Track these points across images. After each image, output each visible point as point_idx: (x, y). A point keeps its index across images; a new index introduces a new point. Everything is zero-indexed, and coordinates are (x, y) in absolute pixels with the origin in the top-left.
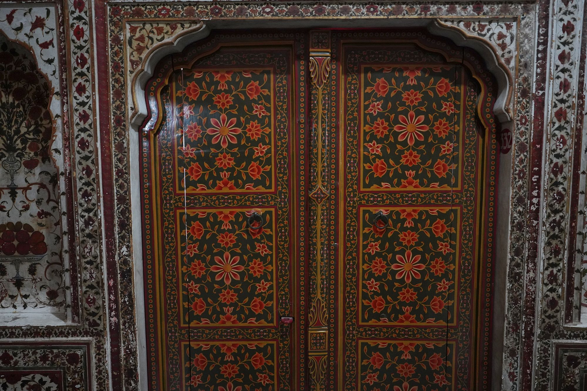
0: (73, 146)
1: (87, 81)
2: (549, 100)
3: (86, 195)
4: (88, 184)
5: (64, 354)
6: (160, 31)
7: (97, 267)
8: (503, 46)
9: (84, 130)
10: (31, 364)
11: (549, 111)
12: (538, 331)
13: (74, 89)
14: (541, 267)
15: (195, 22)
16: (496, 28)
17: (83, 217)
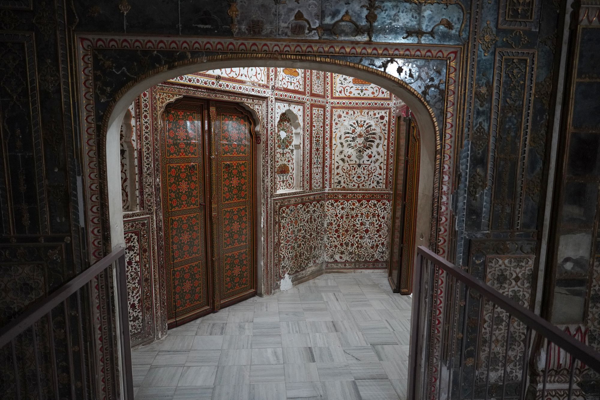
0: (142, 139)
1: (148, 113)
2: (269, 129)
3: (147, 158)
4: (148, 154)
5: (140, 223)
6: (169, 96)
7: (151, 187)
8: (258, 112)
9: (147, 133)
10: (127, 229)
11: (269, 132)
12: (269, 196)
13: (143, 116)
14: (269, 177)
15: (180, 95)
16: (257, 107)
17: (146, 167)
